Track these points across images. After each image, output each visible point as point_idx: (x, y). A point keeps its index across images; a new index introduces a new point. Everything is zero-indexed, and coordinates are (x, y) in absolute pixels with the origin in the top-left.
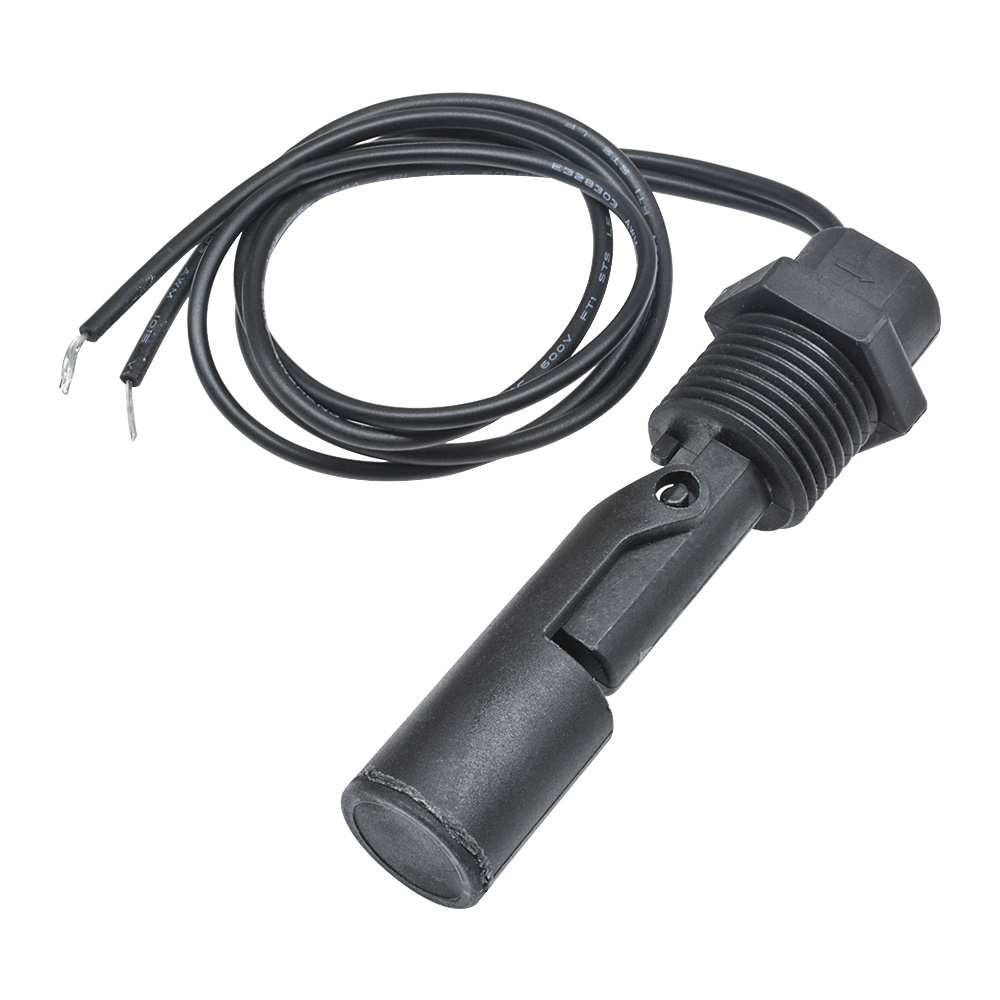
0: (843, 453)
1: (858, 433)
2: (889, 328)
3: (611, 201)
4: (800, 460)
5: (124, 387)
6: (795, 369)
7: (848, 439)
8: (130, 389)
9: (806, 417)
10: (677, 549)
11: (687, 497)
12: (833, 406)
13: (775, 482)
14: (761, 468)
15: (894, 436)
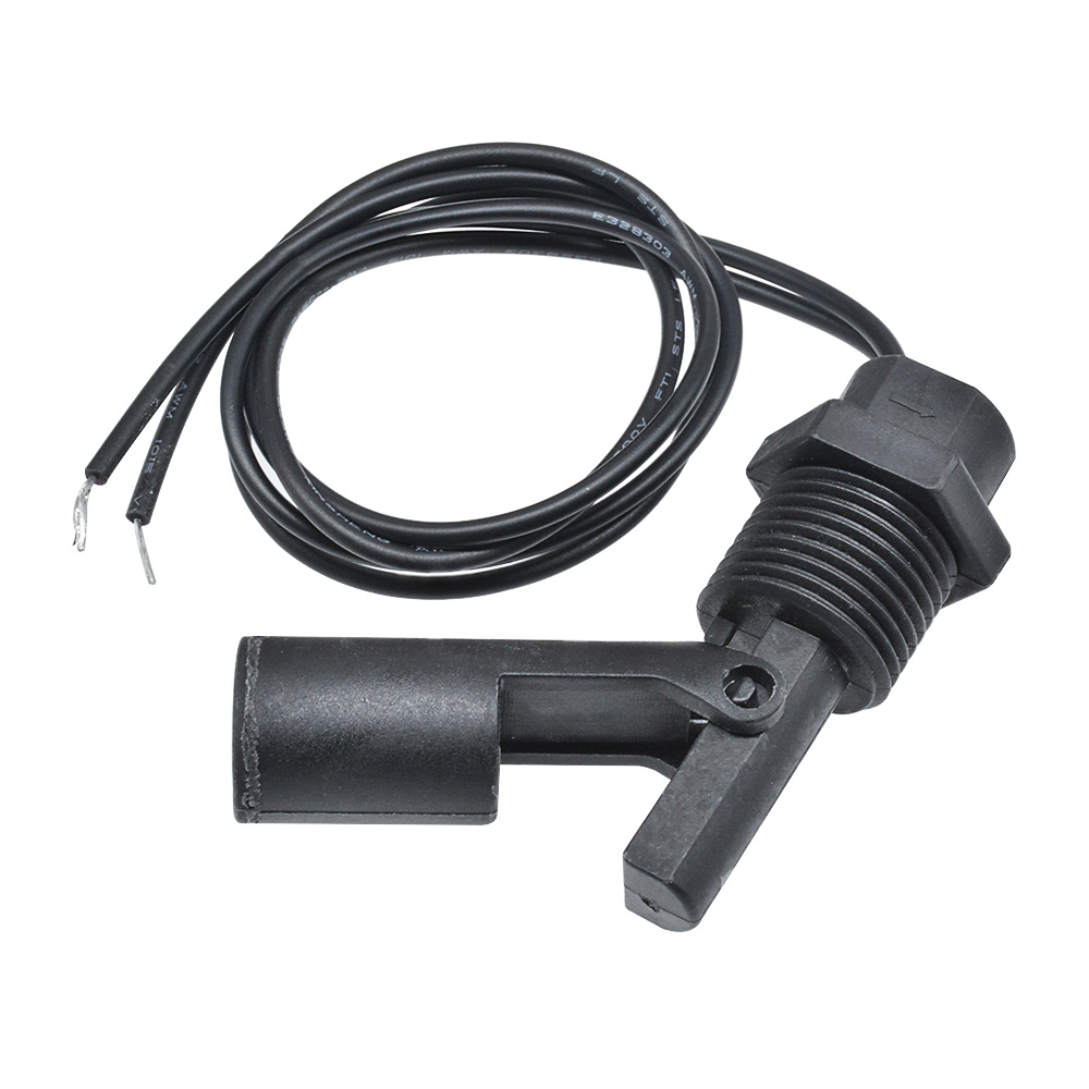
0: (923, 617)
1: (938, 592)
2: (961, 467)
3: (662, 249)
4: (877, 633)
5: (132, 526)
6: (859, 528)
7: (928, 601)
8: (140, 527)
9: (878, 582)
10: (750, 753)
11: (755, 692)
12: (908, 566)
13: (851, 661)
14: (834, 648)
15: (978, 590)
